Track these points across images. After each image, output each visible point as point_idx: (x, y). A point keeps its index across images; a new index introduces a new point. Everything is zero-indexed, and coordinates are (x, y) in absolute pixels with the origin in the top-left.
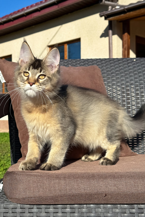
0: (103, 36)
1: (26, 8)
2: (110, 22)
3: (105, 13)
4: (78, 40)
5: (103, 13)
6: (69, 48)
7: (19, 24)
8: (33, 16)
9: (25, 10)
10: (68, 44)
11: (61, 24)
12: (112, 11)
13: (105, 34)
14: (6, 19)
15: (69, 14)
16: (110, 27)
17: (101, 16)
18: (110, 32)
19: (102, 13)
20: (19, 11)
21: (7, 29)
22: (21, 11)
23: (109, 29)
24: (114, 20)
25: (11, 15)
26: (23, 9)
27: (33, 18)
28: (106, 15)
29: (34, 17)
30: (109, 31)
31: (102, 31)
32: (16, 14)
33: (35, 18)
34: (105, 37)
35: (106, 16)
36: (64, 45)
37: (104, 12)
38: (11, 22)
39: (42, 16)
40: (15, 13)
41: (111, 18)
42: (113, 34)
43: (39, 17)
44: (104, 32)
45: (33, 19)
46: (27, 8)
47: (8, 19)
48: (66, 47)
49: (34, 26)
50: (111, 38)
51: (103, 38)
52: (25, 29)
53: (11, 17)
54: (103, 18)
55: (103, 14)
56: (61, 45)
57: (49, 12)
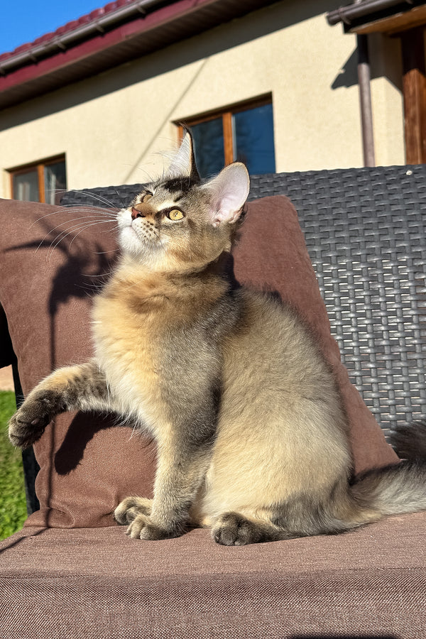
0: (341, 82)
1: (102, 11)
2: (363, 41)
3: (343, 12)
4: (266, 99)
5: (338, 14)
6: (239, 125)
7: (85, 61)
8: (124, 34)
9: (101, 16)
10: (233, 113)
11: (206, 54)
12: (365, 4)
13: (347, 78)
14: (46, 46)
15: (235, 20)
16: (363, 52)
17: (332, 23)
18: (364, 69)
19: (336, 12)
20: (81, 21)
21: (47, 76)
22: (87, 19)
23: (361, 62)
24: (374, 33)
25: (59, 32)
26: (94, 15)
27: (124, 39)
28: (348, 17)
29: (127, 36)
30: (359, 66)
31: (336, 69)
32: (74, 29)
33: (130, 38)
34: (348, 85)
35: (348, 23)
36: (221, 118)
37: (342, 9)
38: (61, 56)
39: (151, 32)
40: (70, 27)
41: (364, 27)
42: (373, 75)
43: (143, 35)
44: (342, 72)
45: (125, 43)
46: (107, 9)
47: (50, 46)
48: (230, 122)
49: (128, 64)
50: (366, 88)
51: (342, 90)
53: (58, 41)
54: (340, 26)
55: (337, 17)
56: (213, 118)
57: (170, 20)
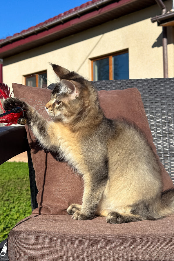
0: (155, 45)
1: (63, 15)
2: (165, 29)
3: (158, 18)
4: (126, 51)
5: (156, 18)
6: (115, 61)
7: (55, 34)
9: (62, 17)
10: (113, 56)
11: (103, 33)
12: (166, 15)
13: (158, 43)
14: (40, 27)
15: (115, 20)
16: (165, 34)
17: (153, 22)
18: (165, 40)
19: (155, 17)
20: (55, 18)
21: (41, 39)
22: (57, 17)
23: (164, 37)
24: (169, 26)
25: (46, 22)
26: (59, 16)
27: (71, 26)
28: (159, 20)
29: (72, 25)
30: (163, 39)
31: (154, 40)
32: (52, 21)
33: (74, 25)
34: (158, 46)
35: (159, 22)
36: (108, 58)
37: (157, 17)
38: (46, 32)
39: (82, 23)
40: (50, 20)
41: (166, 24)
42: (169, 43)
43: (78, 24)
44: (156, 41)
45: (72, 27)
46: (65, 14)
47: (42, 28)
48: (112, 59)
49: (72, 36)
50: (165, 48)
51: (156, 48)
53: (45, 26)
54: (156, 23)
55: (155, 19)
56: (105, 57)
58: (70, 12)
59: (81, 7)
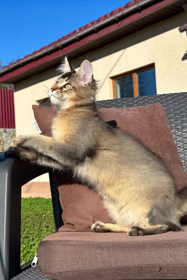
0: (186, 57)
1: (78, 31)
4: (152, 66)
5: (184, 27)
6: (140, 78)
8: (88, 40)
9: (78, 33)
10: (137, 73)
11: (124, 47)
14: (54, 47)
15: (137, 32)
17: (182, 31)
19: (183, 26)
20: (69, 35)
21: (54, 60)
22: (72, 34)
25: (59, 41)
26: (74, 32)
27: (88, 42)
29: (89, 41)
31: (184, 51)
32: (66, 39)
33: (91, 41)
36: (132, 75)
37: (185, 25)
38: (60, 51)
39: (100, 38)
40: (64, 38)
43: (96, 40)
44: (186, 52)
45: (88, 44)
46: (81, 30)
47: (56, 47)
48: (136, 77)
49: (90, 53)
52: (78, 58)
53: (59, 44)
54: (185, 33)
55: (184, 28)
56: (128, 75)
57: (108, 33)
58: (86, 27)
59: (98, 21)
